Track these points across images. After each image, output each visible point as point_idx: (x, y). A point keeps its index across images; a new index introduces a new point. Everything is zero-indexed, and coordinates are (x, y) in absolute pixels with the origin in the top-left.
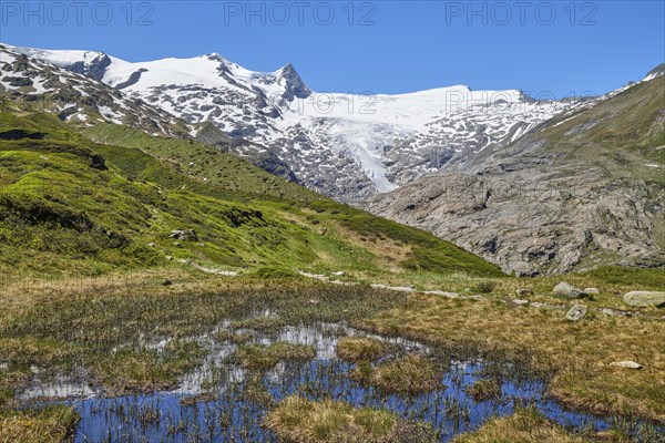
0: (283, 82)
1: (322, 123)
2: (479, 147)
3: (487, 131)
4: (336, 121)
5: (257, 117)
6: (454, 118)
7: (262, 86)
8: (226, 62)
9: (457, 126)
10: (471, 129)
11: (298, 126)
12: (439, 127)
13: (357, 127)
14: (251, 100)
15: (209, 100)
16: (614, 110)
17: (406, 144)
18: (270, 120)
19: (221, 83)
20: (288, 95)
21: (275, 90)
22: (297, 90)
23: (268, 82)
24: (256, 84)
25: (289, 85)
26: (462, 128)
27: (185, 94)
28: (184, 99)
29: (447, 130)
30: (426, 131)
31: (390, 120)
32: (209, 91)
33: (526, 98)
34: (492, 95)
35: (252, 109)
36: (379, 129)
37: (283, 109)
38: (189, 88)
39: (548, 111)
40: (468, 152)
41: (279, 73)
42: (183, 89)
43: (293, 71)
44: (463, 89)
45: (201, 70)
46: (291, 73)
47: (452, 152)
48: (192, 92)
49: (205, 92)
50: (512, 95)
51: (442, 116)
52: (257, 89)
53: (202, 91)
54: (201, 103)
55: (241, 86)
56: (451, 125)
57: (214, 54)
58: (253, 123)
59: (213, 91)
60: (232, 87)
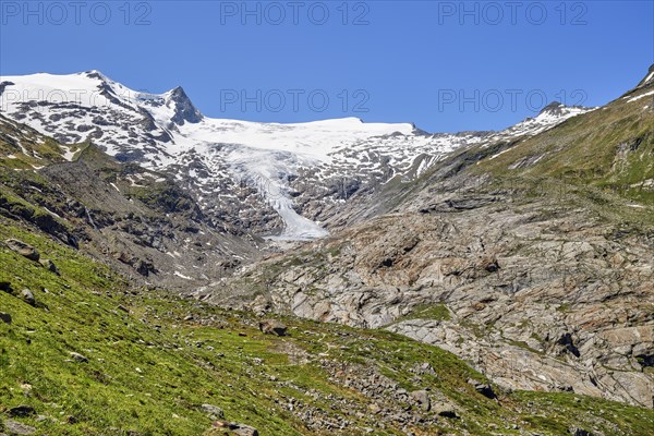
0: (173, 105)
1: (219, 149)
2: (385, 178)
3: (391, 162)
4: (234, 147)
5: (144, 141)
6: (356, 149)
7: (149, 107)
8: (108, 81)
9: (361, 156)
10: (375, 160)
11: (193, 151)
12: (342, 157)
13: (256, 154)
14: (137, 122)
15: (88, 120)
17: (311, 174)
18: (159, 144)
20: (178, 119)
21: (164, 113)
22: (187, 113)
23: (156, 104)
24: (142, 105)
25: (179, 108)
26: (365, 159)
27: (59, 111)
28: (57, 118)
29: (350, 160)
30: (329, 161)
31: (290, 147)
32: (88, 110)
33: (419, 132)
35: (138, 130)
36: (281, 157)
37: (173, 133)
38: (64, 105)
39: (446, 146)
40: (375, 184)
41: (167, 95)
42: (57, 106)
43: (183, 94)
44: (358, 120)
45: (80, 87)
46: (180, 97)
47: (358, 183)
48: (68, 110)
49: (83, 111)
50: (406, 128)
51: (343, 147)
52: (143, 111)
53: (79, 110)
54: (78, 122)
55: (125, 106)
56: (355, 155)
57: (94, 72)
58: (140, 146)
59: (94, 110)
60: (115, 107)
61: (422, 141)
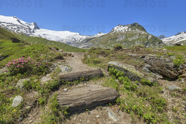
0: (34, 25)
1: (45, 35)
2: (75, 42)
3: (76, 39)
4: (48, 35)
5: (29, 32)
6: (70, 37)
8: (19, 19)
10: (73, 39)
11: (39, 35)
12: (68, 38)
13: (52, 36)
17: (62, 40)
18: (32, 33)
19: (19, 24)
21: (32, 27)
22: (37, 27)
23: (30, 25)
25: (35, 26)
26: (72, 39)
27: (9, 25)
28: (8, 26)
30: (65, 38)
31: (58, 36)
32: (16, 25)
33: (80, 35)
34: (75, 34)
36: (57, 37)
38: (9, 23)
39: (84, 37)
40: (73, 43)
41: (32, 24)
42: (8, 23)
43: (36, 24)
44: (69, 32)
45: (12, 20)
46: (35, 24)
47: (71, 42)
48: (11, 25)
49: (15, 25)
50: (78, 34)
51: (68, 36)
52: (28, 26)
55: (24, 25)
56: (70, 38)
57: (15, 17)
58: (28, 33)
59: (17, 25)
60: (22, 25)
61: (80, 36)
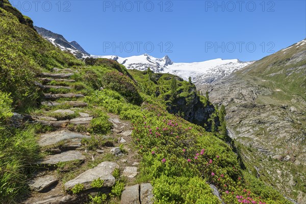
0: (165, 60)
1: (175, 72)
2: (222, 77)
3: (225, 72)
4: (179, 71)
6: (215, 69)
7: (159, 62)
8: (149, 56)
9: (216, 71)
10: (220, 72)
12: (211, 71)
13: (185, 72)
14: (155, 66)
15: (144, 67)
16: (257, 65)
17: (200, 77)
19: (147, 62)
20: (166, 64)
21: (162, 63)
22: (169, 62)
23: (161, 61)
24: (157, 61)
25: (166, 61)
26: (217, 71)
27: (137, 66)
28: (137, 67)
29: (213, 72)
30: (206, 73)
33: (240, 62)
34: (228, 61)
35: (155, 69)
36: (192, 73)
37: (164, 68)
38: (138, 64)
40: (219, 79)
41: (164, 58)
44: (220, 59)
46: (167, 58)
47: (214, 79)
49: (143, 65)
50: (235, 61)
51: (211, 68)
52: (157, 63)
53: (142, 65)
54: (141, 68)
55: (152, 63)
56: (214, 71)
57: (146, 54)
59: (145, 64)
60: (150, 63)
61: (239, 64)
